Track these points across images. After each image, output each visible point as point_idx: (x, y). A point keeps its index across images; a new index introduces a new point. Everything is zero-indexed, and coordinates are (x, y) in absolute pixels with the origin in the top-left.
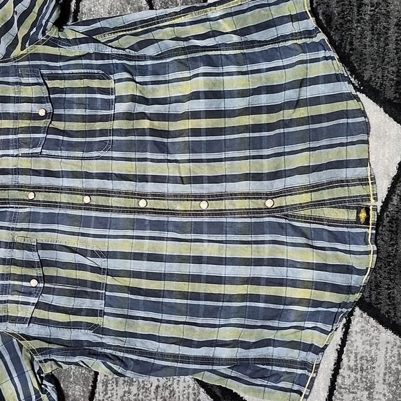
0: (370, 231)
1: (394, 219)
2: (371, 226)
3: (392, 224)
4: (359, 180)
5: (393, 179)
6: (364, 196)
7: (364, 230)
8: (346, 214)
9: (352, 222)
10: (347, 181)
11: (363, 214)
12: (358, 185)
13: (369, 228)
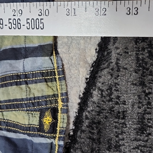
0: (56, 142)
1: (95, 123)
2: (58, 135)
3: (93, 129)
4: (42, 74)
5: (92, 66)
6: (49, 96)
7: (49, 141)
8: (27, 117)
9: (34, 129)
10: (26, 76)
11: (48, 118)
12: (40, 81)
13: (54, 138)
